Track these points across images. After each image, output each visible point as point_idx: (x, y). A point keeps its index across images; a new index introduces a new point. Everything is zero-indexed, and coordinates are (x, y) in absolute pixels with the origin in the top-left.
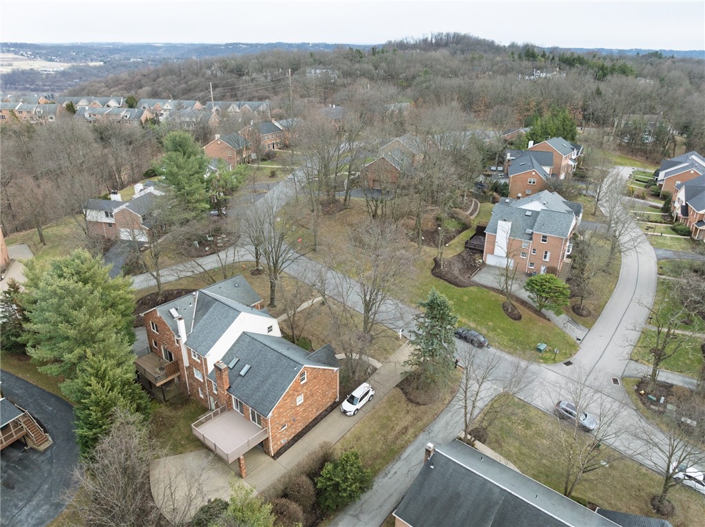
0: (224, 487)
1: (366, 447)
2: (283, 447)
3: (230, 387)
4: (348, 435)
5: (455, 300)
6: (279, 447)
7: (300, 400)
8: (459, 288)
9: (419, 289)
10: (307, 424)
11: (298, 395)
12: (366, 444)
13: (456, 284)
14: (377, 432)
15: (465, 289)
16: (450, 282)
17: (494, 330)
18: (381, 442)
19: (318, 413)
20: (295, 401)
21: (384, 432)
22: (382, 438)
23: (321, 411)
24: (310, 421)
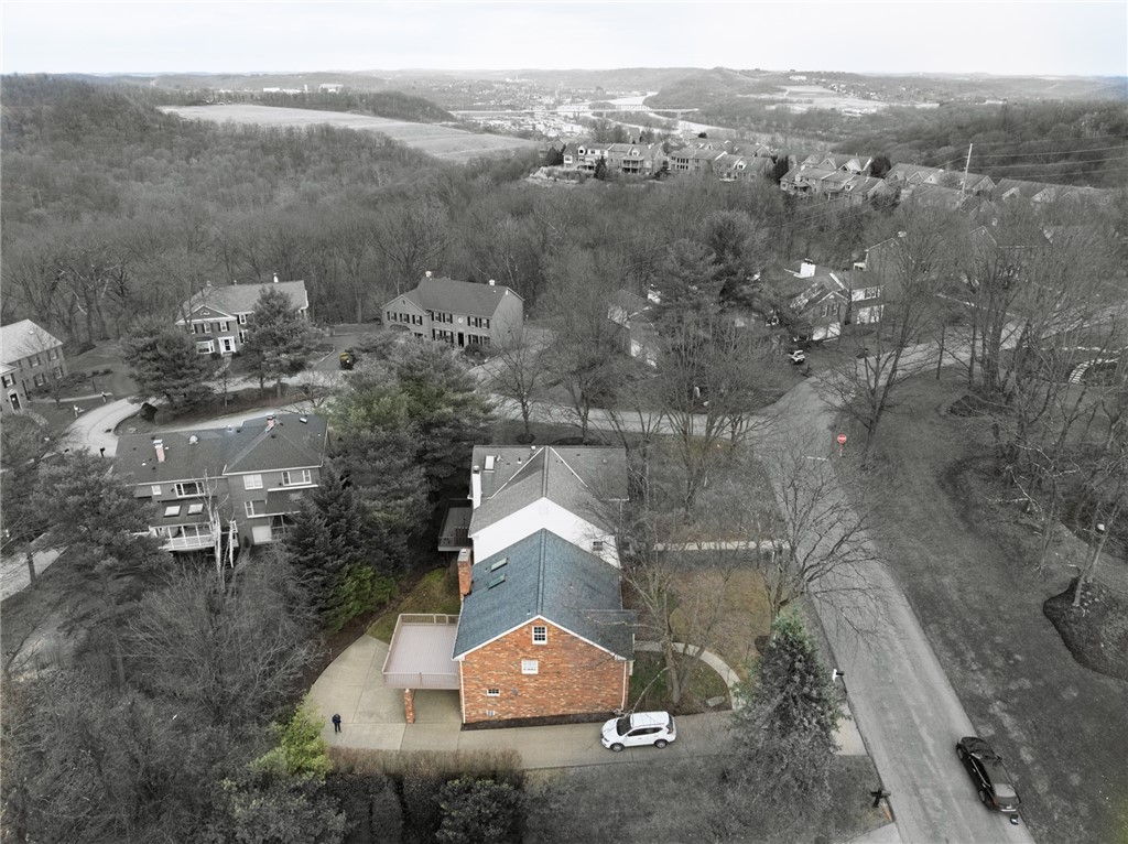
0: (381, 717)
1: (582, 810)
2: (488, 722)
3: (470, 593)
4: (572, 772)
5: (1041, 683)
6: (481, 718)
7: (530, 667)
8: (1076, 666)
9: (983, 620)
10: (545, 714)
11: (526, 658)
12: (585, 804)
13: (1078, 654)
14: (618, 802)
15: (1090, 674)
16: (1068, 644)
17: (1072, 795)
18: (610, 821)
19: (572, 711)
20: (519, 663)
21: (628, 810)
22: (618, 818)
23: (579, 711)
24: (553, 713)
